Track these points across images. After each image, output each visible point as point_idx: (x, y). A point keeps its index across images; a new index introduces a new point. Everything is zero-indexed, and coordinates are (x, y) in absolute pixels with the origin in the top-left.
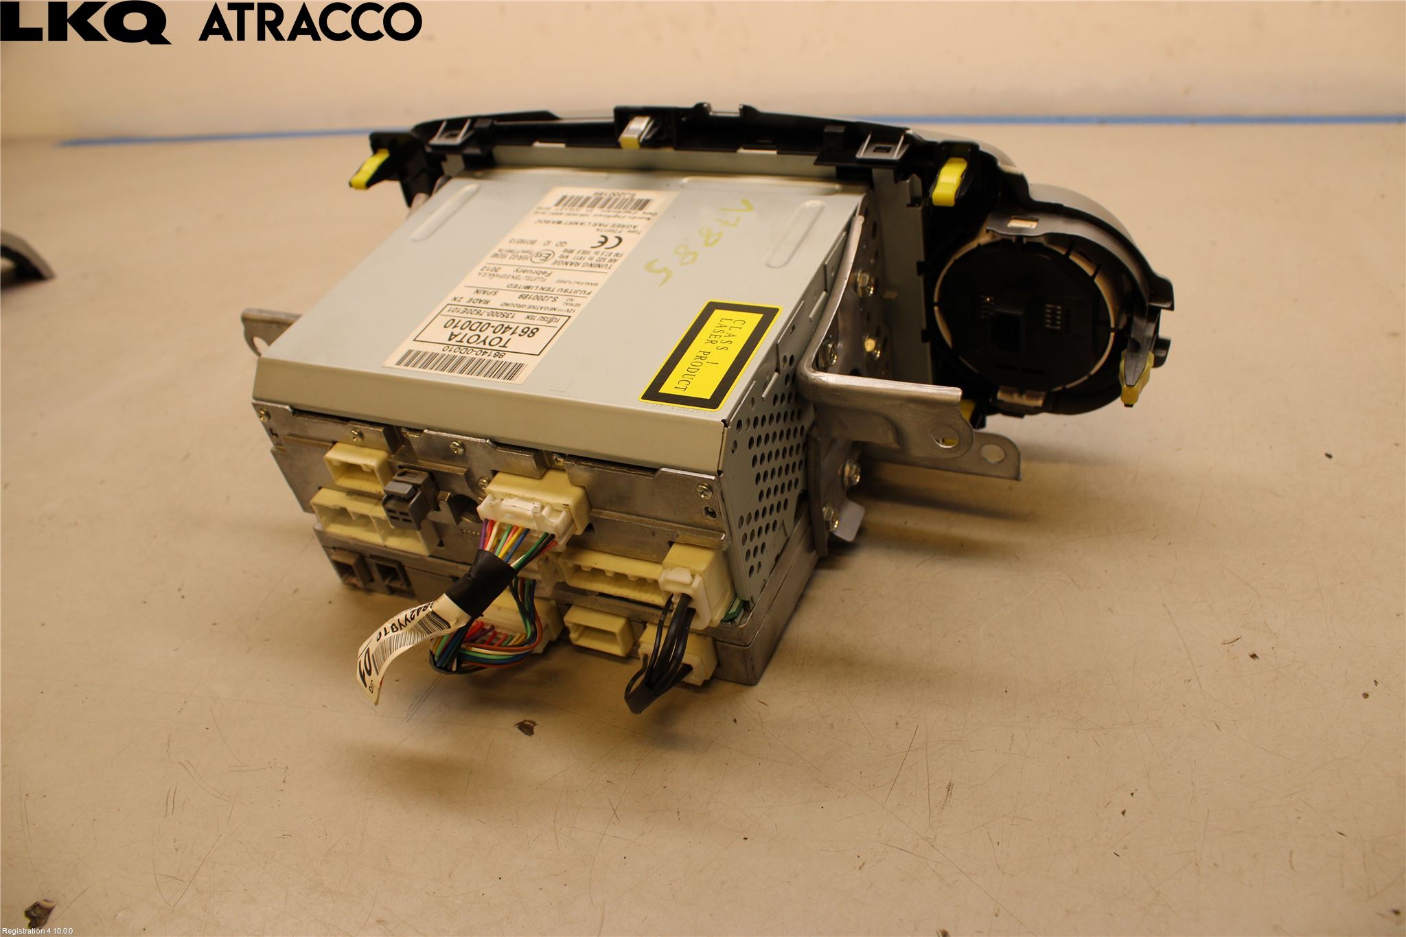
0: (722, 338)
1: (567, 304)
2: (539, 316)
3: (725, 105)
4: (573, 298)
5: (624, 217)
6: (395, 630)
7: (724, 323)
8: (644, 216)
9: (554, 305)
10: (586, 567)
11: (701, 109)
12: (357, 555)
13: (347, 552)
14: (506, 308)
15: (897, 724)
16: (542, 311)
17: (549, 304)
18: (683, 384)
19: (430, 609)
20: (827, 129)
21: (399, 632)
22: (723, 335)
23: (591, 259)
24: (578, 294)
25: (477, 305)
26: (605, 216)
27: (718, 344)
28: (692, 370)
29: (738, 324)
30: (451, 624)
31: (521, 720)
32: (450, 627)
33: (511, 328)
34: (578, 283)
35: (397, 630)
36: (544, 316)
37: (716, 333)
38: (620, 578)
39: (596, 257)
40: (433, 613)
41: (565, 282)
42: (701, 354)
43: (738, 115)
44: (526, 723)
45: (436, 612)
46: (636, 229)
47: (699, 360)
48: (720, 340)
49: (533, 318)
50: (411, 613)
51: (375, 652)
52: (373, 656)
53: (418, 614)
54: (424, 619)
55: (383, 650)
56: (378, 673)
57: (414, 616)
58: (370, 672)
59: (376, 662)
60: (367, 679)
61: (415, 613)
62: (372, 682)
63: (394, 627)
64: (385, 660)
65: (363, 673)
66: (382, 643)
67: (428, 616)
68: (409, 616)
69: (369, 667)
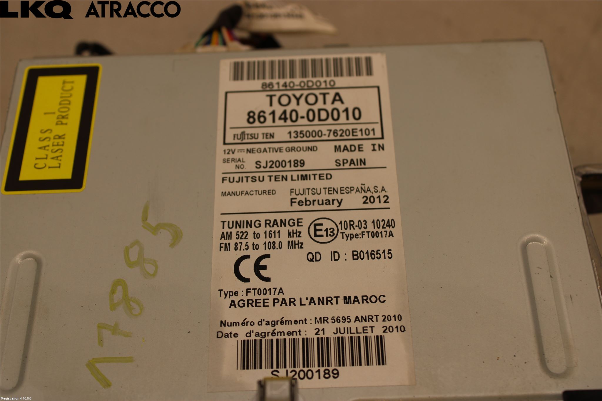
0: (50, 143)
1: (239, 160)
2: (260, 139)
4: (237, 170)
5: (260, 323)
7: (55, 163)
8: (234, 330)
9: (256, 157)
14: (310, 144)
16: (256, 146)
17: (264, 158)
18: (68, 86)
22: (51, 148)
23: (257, 236)
24: (237, 177)
25: (348, 143)
26: (289, 322)
27: (52, 136)
28: (65, 102)
29: (41, 164)
33: (280, 118)
34: (247, 193)
36: (254, 140)
37: (59, 148)
39: (251, 240)
41: (264, 192)
42: (64, 121)
46: (228, 301)
47: (64, 114)
48: (52, 140)
49: (266, 135)
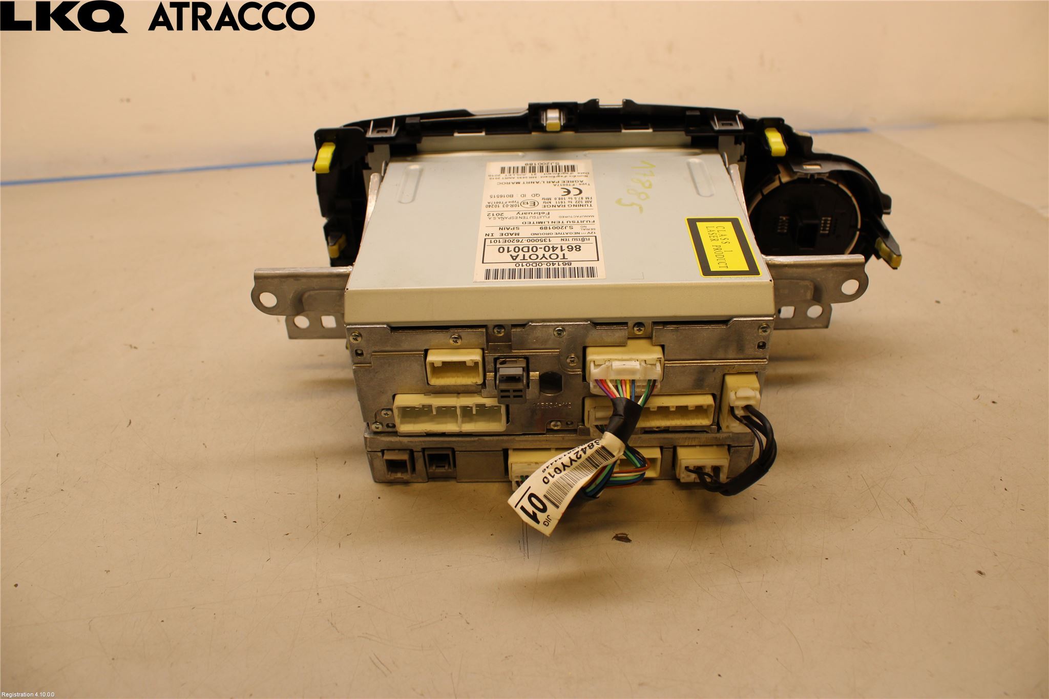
1: (584, 229)
2: (571, 238)
3: (611, 100)
6: (559, 472)
7: (711, 229)
8: (580, 174)
9: (573, 231)
10: (653, 408)
11: (594, 103)
12: (408, 452)
13: (397, 451)
14: (536, 236)
15: (849, 476)
17: (568, 230)
19: (596, 447)
20: (688, 113)
21: (563, 473)
24: (585, 223)
25: (510, 236)
26: (550, 177)
30: (615, 454)
31: (614, 535)
32: (613, 456)
33: (557, 248)
34: (578, 217)
35: (561, 471)
37: (712, 235)
38: (682, 411)
40: (603, 448)
41: (567, 217)
43: (621, 107)
44: (619, 535)
45: (605, 447)
46: (584, 182)
48: (719, 238)
49: (567, 240)
50: (576, 454)
51: (547, 492)
52: (545, 496)
53: (585, 453)
54: (592, 455)
55: (559, 488)
56: (558, 507)
57: (581, 455)
58: (544, 510)
59: (552, 499)
60: (541, 516)
61: (581, 453)
62: (549, 517)
63: (557, 470)
64: (566, 494)
65: (532, 514)
66: (554, 484)
67: (597, 451)
68: (574, 457)
69: (541, 507)
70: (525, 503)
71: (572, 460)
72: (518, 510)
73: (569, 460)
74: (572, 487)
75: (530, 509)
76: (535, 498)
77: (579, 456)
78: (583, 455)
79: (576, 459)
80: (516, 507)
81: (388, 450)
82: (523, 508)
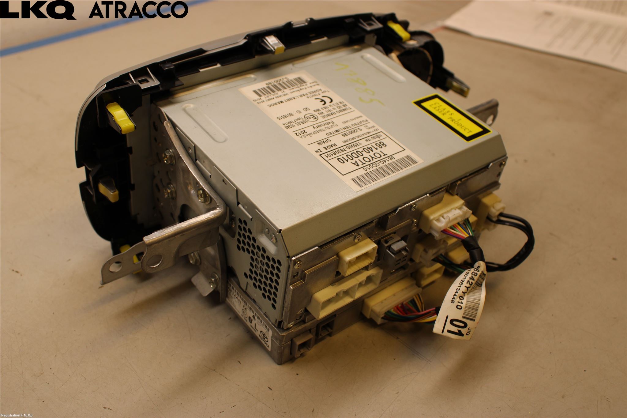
1: (369, 128)
4: (365, 125)
6: (462, 298)
9: (364, 132)
14: (348, 143)
16: (368, 135)
17: (360, 132)
18: (467, 130)
19: (479, 273)
23: (334, 109)
24: (363, 123)
27: (447, 113)
33: (371, 148)
34: (353, 119)
36: (372, 136)
40: (482, 272)
41: (347, 121)
42: (450, 119)
46: (323, 90)
49: (369, 140)
50: (468, 283)
51: (464, 314)
52: (463, 317)
53: (473, 279)
54: (478, 279)
55: (470, 308)
56: (474, 320)
57: (472, 282)
58: (466, 325)
59: (468, 317)
60: (464, 331)
61: (471, 281)
62: (469, 329)
63: (460, 298)
64: (477, 310)
65: (457, 332)
66: (466, 307)
67: (480, 276)
68: (468, 285)
69: (462, 325)
70: (449, 327)
71: (468, 288)
72: (446, 333)
73: (466, 288)
74: (479, 304)
75: (455, 329)
76: (456, 321)
77: (471, 284)
78: (473, 282)
79: (470, 286)
80: (443, 332)
81: (295, 337)
82: (449, 331)
